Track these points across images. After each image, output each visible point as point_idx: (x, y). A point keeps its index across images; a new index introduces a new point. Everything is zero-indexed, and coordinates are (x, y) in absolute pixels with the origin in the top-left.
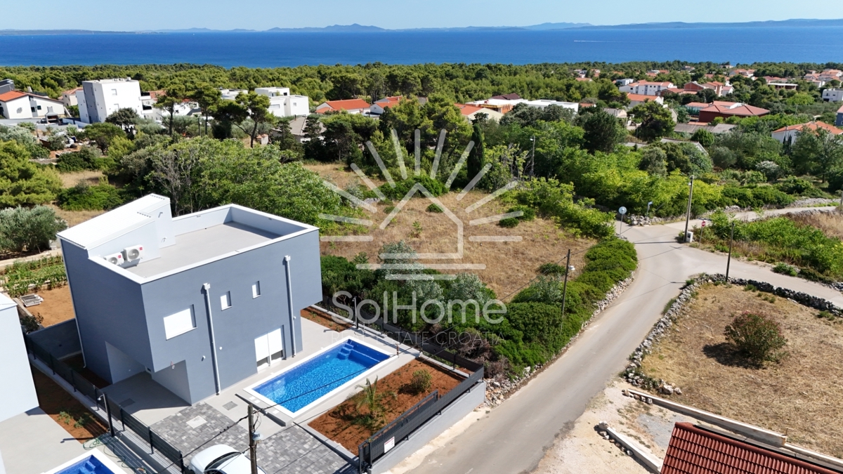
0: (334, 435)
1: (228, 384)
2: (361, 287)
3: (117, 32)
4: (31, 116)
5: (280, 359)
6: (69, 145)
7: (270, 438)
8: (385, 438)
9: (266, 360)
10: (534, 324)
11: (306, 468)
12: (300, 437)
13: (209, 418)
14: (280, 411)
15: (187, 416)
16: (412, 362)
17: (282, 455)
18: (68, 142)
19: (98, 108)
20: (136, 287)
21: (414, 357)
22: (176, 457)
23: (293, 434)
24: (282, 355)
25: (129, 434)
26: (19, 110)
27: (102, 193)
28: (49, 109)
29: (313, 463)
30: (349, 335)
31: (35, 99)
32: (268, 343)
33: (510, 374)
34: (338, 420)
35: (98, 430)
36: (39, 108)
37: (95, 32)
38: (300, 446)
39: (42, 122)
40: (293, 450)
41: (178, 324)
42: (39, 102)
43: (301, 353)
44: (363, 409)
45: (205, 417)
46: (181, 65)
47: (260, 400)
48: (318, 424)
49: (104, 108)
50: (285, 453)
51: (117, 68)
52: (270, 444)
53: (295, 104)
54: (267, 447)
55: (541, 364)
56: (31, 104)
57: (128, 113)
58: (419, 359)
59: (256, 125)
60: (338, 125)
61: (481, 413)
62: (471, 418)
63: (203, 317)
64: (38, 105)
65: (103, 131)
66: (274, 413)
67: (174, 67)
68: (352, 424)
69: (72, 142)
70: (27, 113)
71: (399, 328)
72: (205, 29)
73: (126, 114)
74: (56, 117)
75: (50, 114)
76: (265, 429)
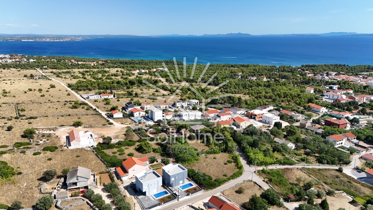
0: (186, 192)
1: (177, 186)
8: (190, 193)
12: (183, 192)
14: (181, 189)
15: (173, 188)
16: (196, 186)
19: (153, 116)
20: (170, 176)
22: (172, 191)
24: (182, 183)
25: (168, 189)
26: (137, 114)
30: (190, 182)
32: (181, 182)
33: (207, 190)
35: (165, 188)
41: (173, 179)
43: (185, 183)
44: (189, 191)
45: (175, 188)
47: (179, 188)
48: (185, 191)
55: (212, 189)
61: (202, 193)
62: (200, 193)
63: (175, 179)
71: (196, 182)
76: (179, 190)
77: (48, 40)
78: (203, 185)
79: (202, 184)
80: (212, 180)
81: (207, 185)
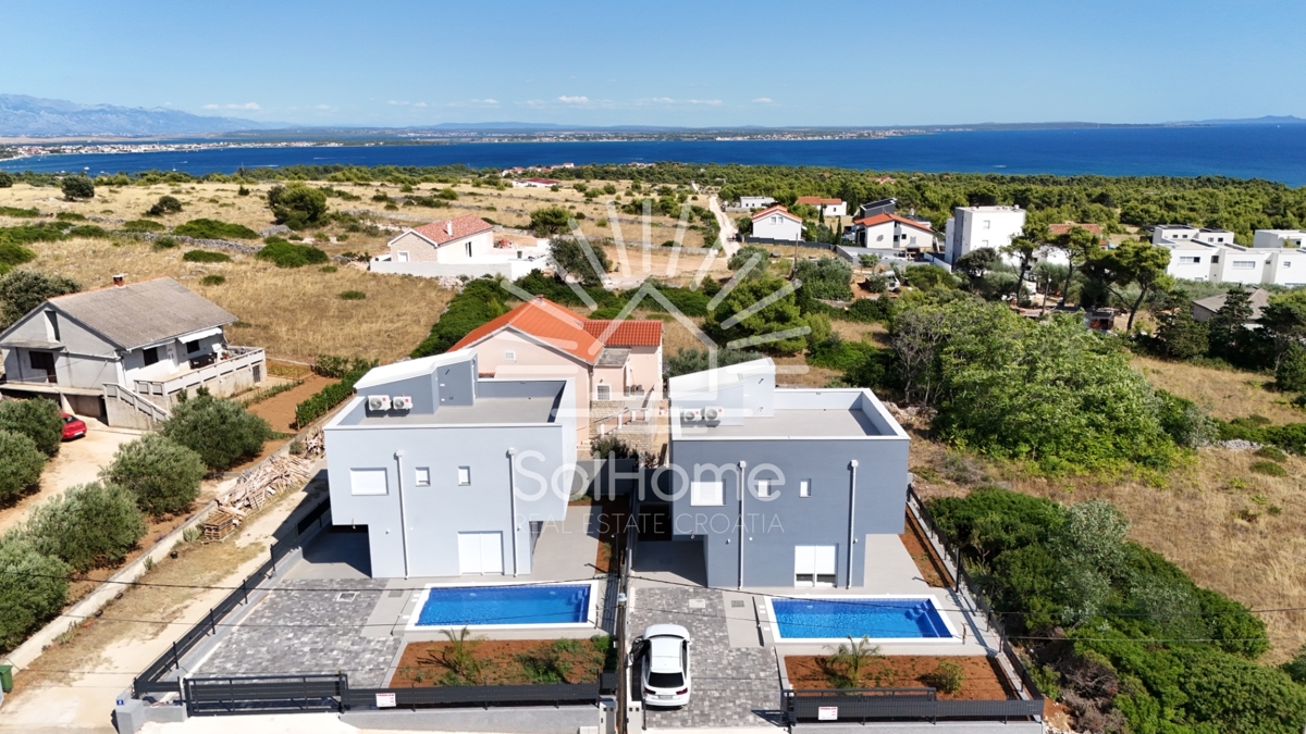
0: (800, 679)
2: (1012, 545)
3: (1135, 125)
4: (891, 247)
5: (830, 585)
6: (892, 289)
7: (739, 650)
9: (808, 577)
10: (1215, 695)
11: (741, 691)
12: (765, 663)
13: (711, 605)
14: (772, 630)
15: (696, 594)
16: (980, 657)
17: (733, 669)
18: (893, 285)
19: (964, 243)
21: (985, 653)
23: (762, 657)
24: (834, 580)
26: (880, 238)
27: (857, 352)
28: (913, 240)
29: (752, 691)
30: (939, 599)
31: (902, 226)
34: (818, 669)
36: (904, 237)
37: (1102, 125)
38: (756, 670)
39: (900, 255)
40: (746, 671)
42: (904, 229)
43: (856, 589)
45: (708, 602)
46: (1209, 180)
47: (766, 612)
48: (794, 661)
49: (968, 244)
50: (737, 669)
51: (1103, 181)
52: (734, 654)
53: (1288, 264)
54: (728, 655)
56: (895, 232)
57: (987, 255)
58: (992, 660)
59: (1143, 293)
60: (1282, 310)
64: (903, 233)
65: (926, 277)
66: (765, 629)
67: (1195, 182)
68: (828, 679)
69: (898, 284)
70: (888, 242)
71: (1009, 615)
72: (1291, 117)
73: (983, 255)
74: (917, 250)
75: (912, 246)
77: (788, 137)
78: (1081, 663)
79: (1067, 645)
80: (1250, 652)
81: (1133, 681)
